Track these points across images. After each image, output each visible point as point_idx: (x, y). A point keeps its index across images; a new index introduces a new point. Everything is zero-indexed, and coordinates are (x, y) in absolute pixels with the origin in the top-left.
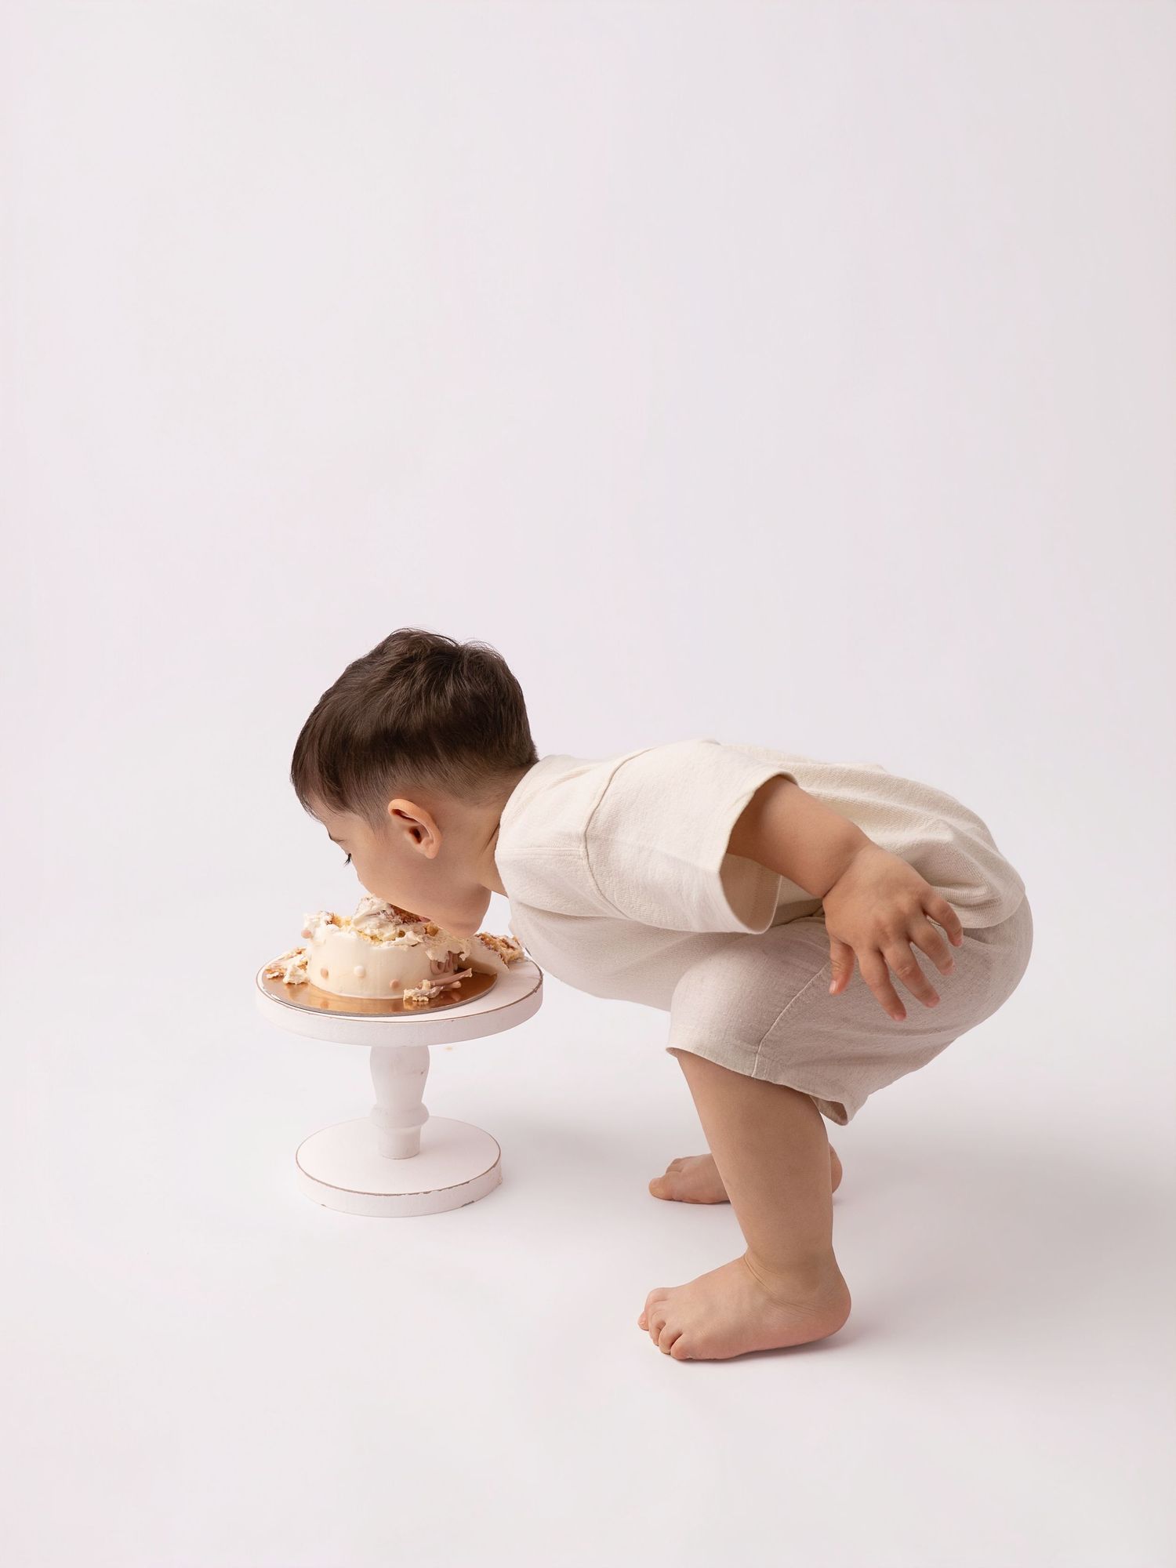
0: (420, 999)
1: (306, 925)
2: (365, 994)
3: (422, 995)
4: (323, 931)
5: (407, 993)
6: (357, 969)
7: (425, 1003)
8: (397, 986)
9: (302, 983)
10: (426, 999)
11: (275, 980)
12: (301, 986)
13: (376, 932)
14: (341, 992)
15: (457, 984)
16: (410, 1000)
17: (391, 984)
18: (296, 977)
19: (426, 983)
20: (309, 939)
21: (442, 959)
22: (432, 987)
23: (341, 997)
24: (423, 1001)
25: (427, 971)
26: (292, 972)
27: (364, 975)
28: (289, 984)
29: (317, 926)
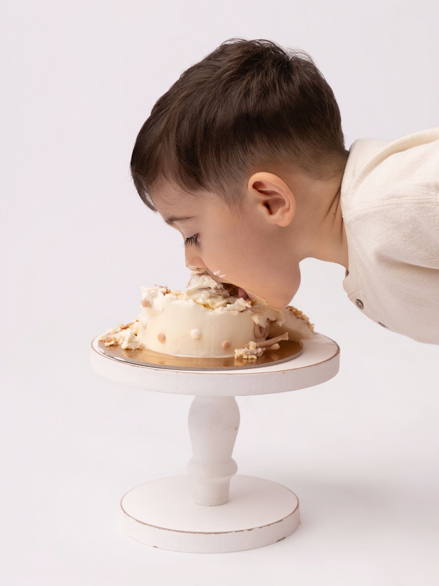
0: (250, 357)
1: (144, 296)
2: (200, 354)
3: (252, 354)
4: (159, 301)
5: (238, 352)
6: (194, 333)
7: (254, 361)
8: (228, 347)
9: (138, 349)
10: (255, 357)
11: (112, 348)
12: (137, 351)
13: (209, 301)
14: (178, 353)
15: (277, 346)
16: (240, 358)
17: (223, 344)
18: (134, 344)
19: (252, 344)
20: (148, 308)
21: (264, 325)
22: (257, 348)
23: (177, 357)
24: (252, 359)
25: (251, 334)
26: (130, 339)
27: (200, 337)
28: (127, 349)
29: (154, 296)
